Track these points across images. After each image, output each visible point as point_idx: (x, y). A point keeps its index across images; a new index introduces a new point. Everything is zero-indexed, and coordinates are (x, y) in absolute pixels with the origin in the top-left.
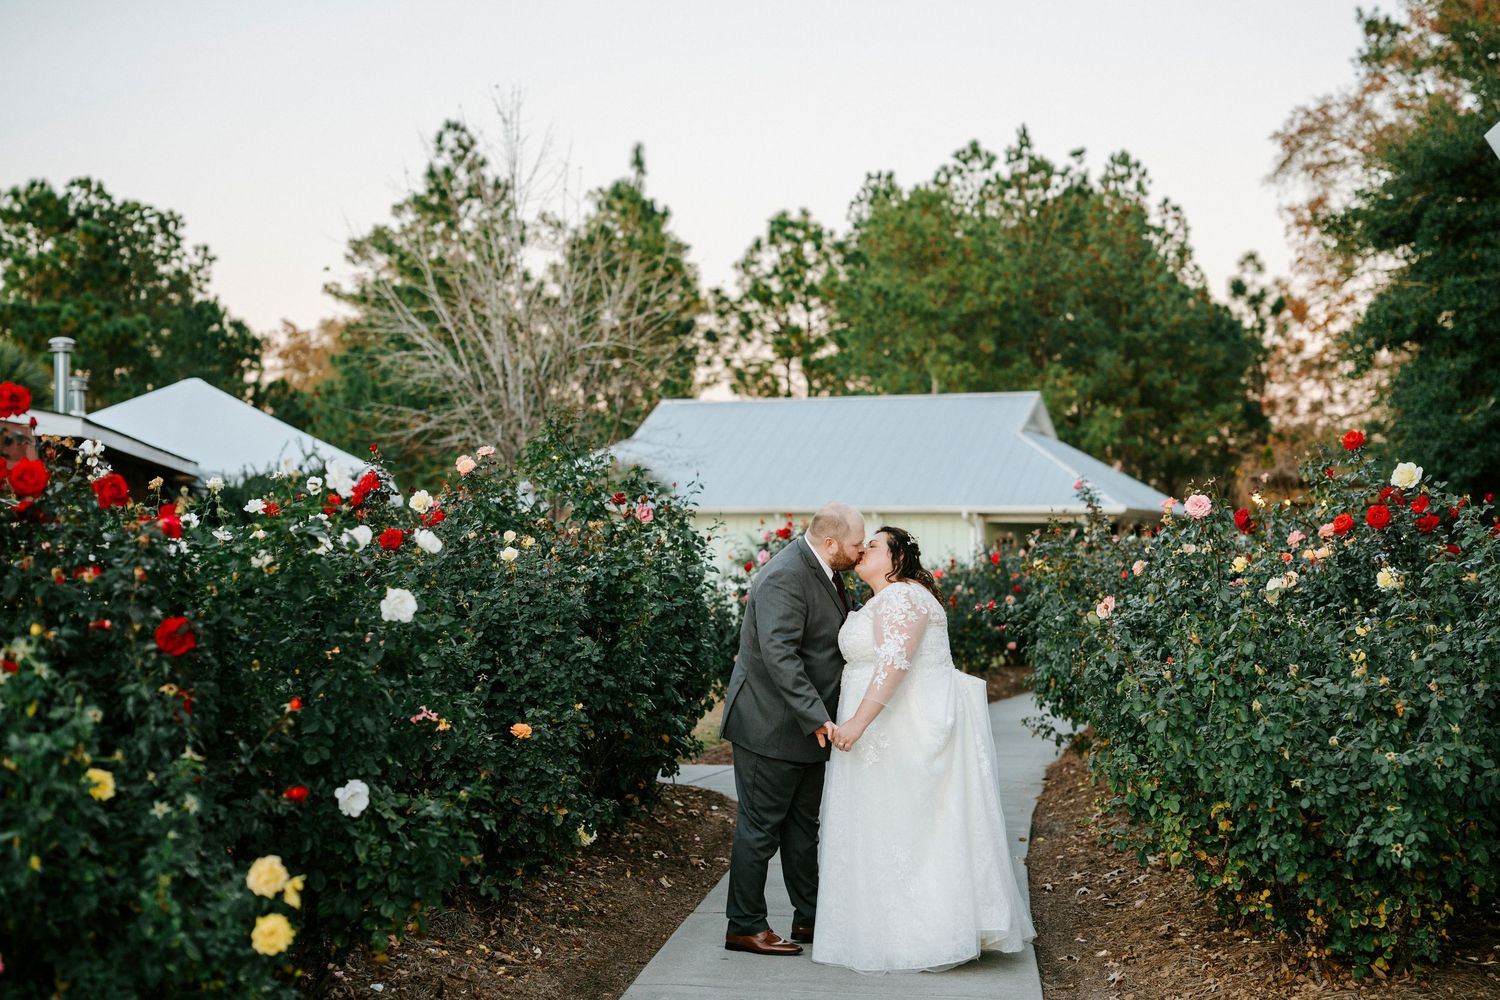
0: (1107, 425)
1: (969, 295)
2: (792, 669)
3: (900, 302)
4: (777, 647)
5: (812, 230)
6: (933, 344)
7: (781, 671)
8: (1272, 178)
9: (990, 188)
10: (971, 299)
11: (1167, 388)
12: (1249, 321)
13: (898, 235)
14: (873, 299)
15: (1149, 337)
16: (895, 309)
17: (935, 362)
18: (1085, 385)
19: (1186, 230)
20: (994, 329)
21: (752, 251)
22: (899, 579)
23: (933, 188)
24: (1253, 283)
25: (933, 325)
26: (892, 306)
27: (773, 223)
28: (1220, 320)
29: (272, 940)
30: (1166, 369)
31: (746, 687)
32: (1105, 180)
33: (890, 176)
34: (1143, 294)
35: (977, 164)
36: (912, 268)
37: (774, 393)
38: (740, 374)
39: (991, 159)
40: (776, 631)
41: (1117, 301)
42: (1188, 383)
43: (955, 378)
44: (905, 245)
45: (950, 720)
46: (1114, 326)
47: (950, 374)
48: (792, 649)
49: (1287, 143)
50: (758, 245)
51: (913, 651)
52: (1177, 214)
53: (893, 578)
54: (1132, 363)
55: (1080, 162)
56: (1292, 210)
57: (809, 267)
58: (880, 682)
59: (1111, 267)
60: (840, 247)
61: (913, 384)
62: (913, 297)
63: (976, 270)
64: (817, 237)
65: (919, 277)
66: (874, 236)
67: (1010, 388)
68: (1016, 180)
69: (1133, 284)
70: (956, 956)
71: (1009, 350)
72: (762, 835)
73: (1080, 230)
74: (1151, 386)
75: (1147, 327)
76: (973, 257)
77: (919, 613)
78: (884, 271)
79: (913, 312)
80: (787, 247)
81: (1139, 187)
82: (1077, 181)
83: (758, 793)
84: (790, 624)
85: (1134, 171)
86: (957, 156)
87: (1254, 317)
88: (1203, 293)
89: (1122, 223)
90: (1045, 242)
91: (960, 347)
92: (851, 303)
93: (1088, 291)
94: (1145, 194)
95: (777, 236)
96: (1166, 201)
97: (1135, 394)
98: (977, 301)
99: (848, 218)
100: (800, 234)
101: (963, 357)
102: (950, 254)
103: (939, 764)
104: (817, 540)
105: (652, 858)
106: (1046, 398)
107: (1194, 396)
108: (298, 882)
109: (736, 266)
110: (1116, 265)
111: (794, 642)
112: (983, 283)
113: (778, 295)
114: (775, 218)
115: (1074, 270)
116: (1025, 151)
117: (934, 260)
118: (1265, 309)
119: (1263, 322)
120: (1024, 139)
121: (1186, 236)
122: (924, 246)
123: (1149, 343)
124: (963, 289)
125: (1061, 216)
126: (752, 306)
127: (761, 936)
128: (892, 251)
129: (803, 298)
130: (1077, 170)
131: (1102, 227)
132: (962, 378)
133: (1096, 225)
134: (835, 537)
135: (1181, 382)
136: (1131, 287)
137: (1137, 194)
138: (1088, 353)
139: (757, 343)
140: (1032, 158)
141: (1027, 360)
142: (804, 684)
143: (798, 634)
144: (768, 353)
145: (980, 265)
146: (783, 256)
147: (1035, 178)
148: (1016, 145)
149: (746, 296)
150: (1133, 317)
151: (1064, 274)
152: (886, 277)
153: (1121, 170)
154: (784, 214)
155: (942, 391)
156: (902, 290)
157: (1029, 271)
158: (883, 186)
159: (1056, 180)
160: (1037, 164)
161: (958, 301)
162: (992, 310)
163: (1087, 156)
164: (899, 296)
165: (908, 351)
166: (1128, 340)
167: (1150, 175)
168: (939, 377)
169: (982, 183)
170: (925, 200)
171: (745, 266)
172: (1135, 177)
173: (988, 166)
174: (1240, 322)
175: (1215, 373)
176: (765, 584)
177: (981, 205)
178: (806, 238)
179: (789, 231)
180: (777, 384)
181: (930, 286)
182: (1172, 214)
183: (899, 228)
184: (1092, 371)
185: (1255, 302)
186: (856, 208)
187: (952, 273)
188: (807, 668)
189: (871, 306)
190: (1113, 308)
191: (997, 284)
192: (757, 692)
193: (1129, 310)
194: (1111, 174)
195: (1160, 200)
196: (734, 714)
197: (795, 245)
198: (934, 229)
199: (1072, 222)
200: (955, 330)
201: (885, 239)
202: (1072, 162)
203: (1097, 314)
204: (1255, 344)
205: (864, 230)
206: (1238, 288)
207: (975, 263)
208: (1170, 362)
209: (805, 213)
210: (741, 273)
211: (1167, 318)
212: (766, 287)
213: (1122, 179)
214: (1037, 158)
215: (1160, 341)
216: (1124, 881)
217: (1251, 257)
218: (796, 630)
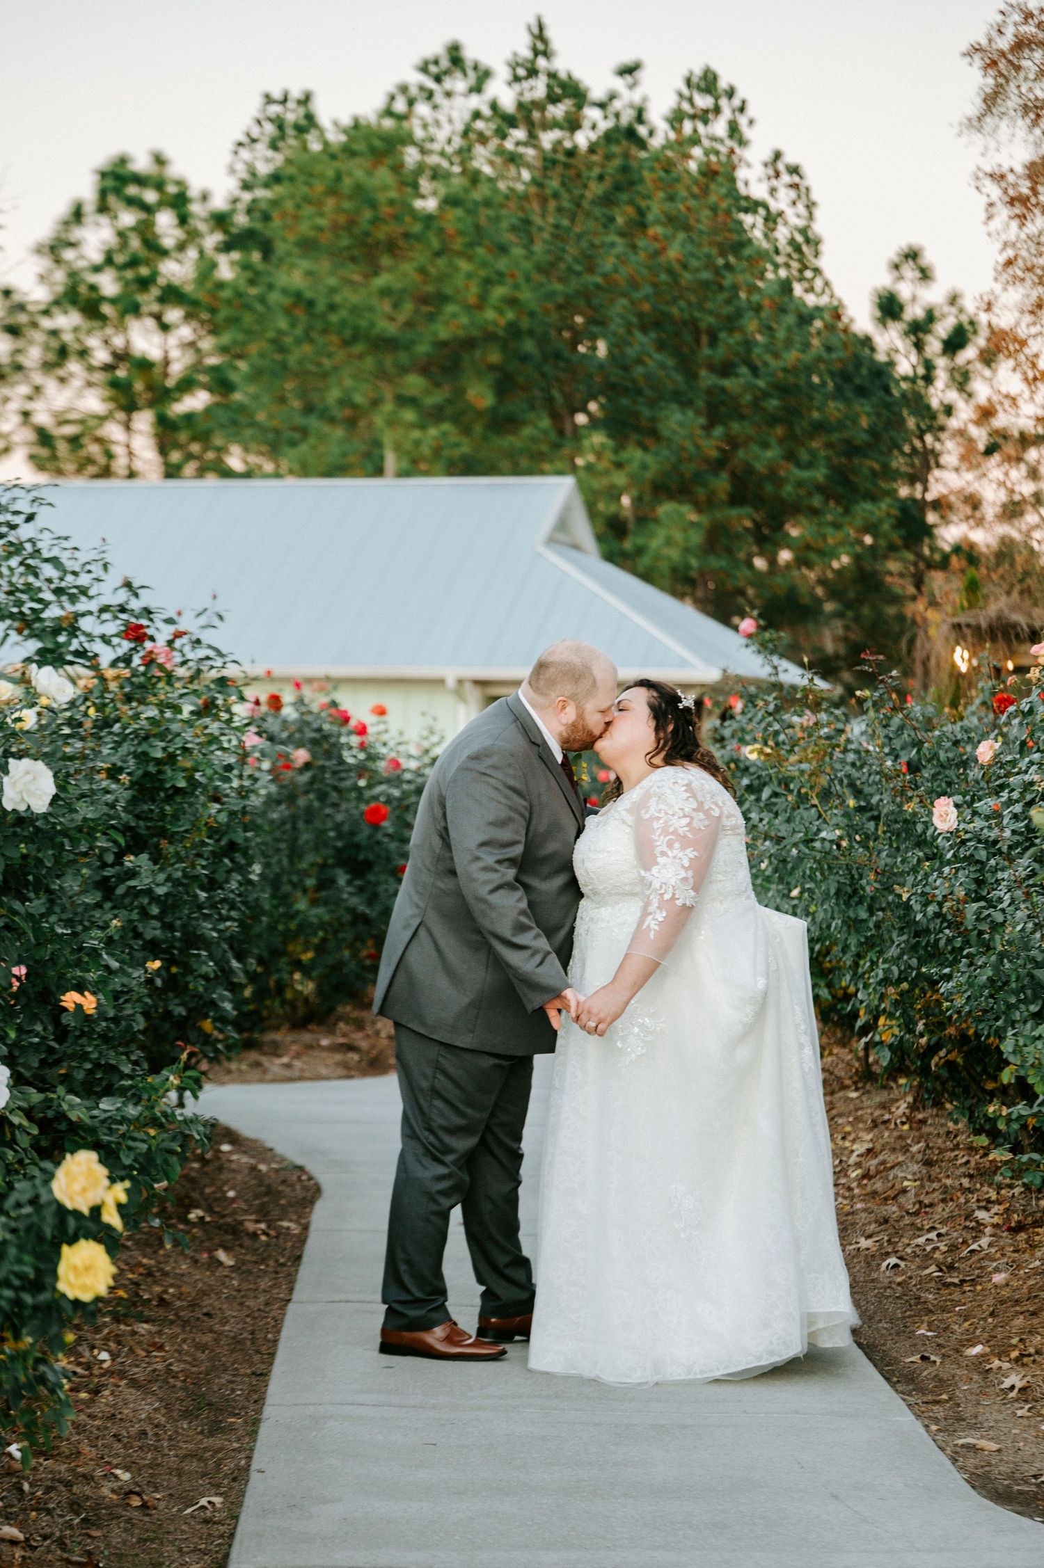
0: (678, 536)
1: (451, 308)
2: (511, 904)
3: (334, 318)
4: (486, 869)
5: (172, 189)
6: (388, 393)
7: (491, 906)
8: (976, 123)
9: (480, 125)
10: (454, 316)
11: (773, 474)
12: (906, 365)
13: (330, 203)
14: (288, 312)
15: (749, 387)
16: (325, 331)
17: (392, 422)
18: (644, 467)
19: (810, 206)
20: (492, 368)
21: (66, 223)
22: (669, 761)
23: (388, 123)
24: (914, 299)
25: (388, 361)
26: (319, 325)
27: (104, 175)
28: (858, 361)
29: (87, 1280)
30: (773, 441)
31: (422, 932)
32: (676, 119)
33: (306, 100)
34: (739, 314)
35: (459, 84)
36: (353, 259)
37: (106, 473)
38: (44, 437)
39: (484, 75)
40: (484, 844)
41: (693, 324)
42: (809, 465)
43: (426, 450)
44: (342, 220)
45: (761, 983)
46: (687, 367)
47: (417, 443)
48: (511, 873)
49: (994, 63)
50: (77, 215)
51: (701, 876)
52: (796, 179)
53: (658, 760)
54: (719, 431)
55: (632, 87)
56: (998, 177)
57: (164, 253)
58: (654, 926)
59: (685, 267)
60: (220, 220)
61: (352, 459)
62: (355, 310)
63: (465, 266)
64: (179, 202)
65: (367, 276)
66: (289, 205)
67: (517, 471)
68: (527, 115)
69: (722, 297)
70: (772, 1353)
71: (516, 404)
72: (442, 1170)
73: (631, 202)
74: (750, 470)
75: (744, 370)
76: (457, 244)
77: (707, 813)
78: (305, 264)
79: (355, 338)
80: (128, 218)
81: (734, 129)
82: (627, 117)
83: (438, 1103)
84: (505, 835)
85: (723, 102)
86: (424, 69)
87: (914, 358)
88: (836, 313)
89: (705, 191)
90: (573, 220)
91: (435, 398)
92: (248, 319)
93: (646, 307)
94: (743, 142)
95: (112, 200)
96: (778, 155)
97: (722, 484)
98: (464, 320)
99: (232, 171)
100: (150, 196)
101: (436, 415)
102: (417, 237)
103: (743, 1052)
104: (541, 700)
105: (187, 1222)
106: (582, 486)
107: (820, 489)
108: (119, 1192)
109: (39, 250)
110: (695, 263)
111: (512, 861)
112: (474, 289)
113: (113, 301)
114: (108, 168)
115: (624, 271)
116: (542, 62)
117: (391, 247)
118: (934, 346)
119: (929, 366)
120: (541, 42)
121: (811, 217)
122: (375, 221)
123: (748, 398)
124: (441, 299)
125: (601, 178)
126: (67, 321)
127: (439, 1331)
128: (320, 229)
129: (155, 307)
130: (627, 97)
131: (671, 198)
132: (437, 451)
133: (661, 194)
134: (573, 697)
135: (799, 465)
136: (717, 303)
137: (729, 143)
138: (646, 412)
139: (77, 383)
140: (552, 75)
141: (546, 423)
142: (529, 928)
143: (518, 850)
144: (94, 402)
145: (470, 258)
146: (121, 234)
147: (557, 111)
148: (526, 53)
149: (57, 302)
150: (720, 353)
151: (605, 276)
152: (309, 273)
153: (703, 101)
154: (123, 161)
155: (403, 474)
156: (338, 299)
157: (546, 269)
158: (291, 117)
159: (592, 114)
160: (563, 85)
161: (431, 317)
162: (490, 337)
163: (641, 75)
164: (332, 307)
165: (345, 402)
166: (710, 392)
167: (751, 111)
168: (398, 448)
169: (467, 117)
170: (377, 143)
171: (55, 248)
172: (726, 114)
173: (477, 89)
174: (891, 364)
175: (852, 450)
176: (463, 769)
177: (465, 154)
178: (161, 204)
179: (132, 190)
180: (110, 456)
181: (385, 292)
182: (786, 178)
183: (332, 191)
184: (648, 441)
185: (918, 330)
186: (245, 154)
187: (422, 271)
188: (531, 904)
189: (283, 323)
190: (688, 337)
191: (499, 292)
192: (442, 942)
193: (714, 340)
194: (686, 106)
195: (767, 155)
196: (401, 978)
197: (142, 215)
198: (393, 194)
199: (618, 188)
200: (424, 370)
201: (308, 210)
202: (619, 84)
203: (661, 346)
204: (918, 404)
205: (261, 193)
206: (889, 308)
207: (460, 254)
208: (779, 431)
209: (160, 160)
210: (44, 263)
211: (777, 356)
212: (93, 288)
213: (704, 117)
214: (563, 75)
215: (766, 395)
216: (953, 1248)
217: (912, 255)
218: (517, 842)
